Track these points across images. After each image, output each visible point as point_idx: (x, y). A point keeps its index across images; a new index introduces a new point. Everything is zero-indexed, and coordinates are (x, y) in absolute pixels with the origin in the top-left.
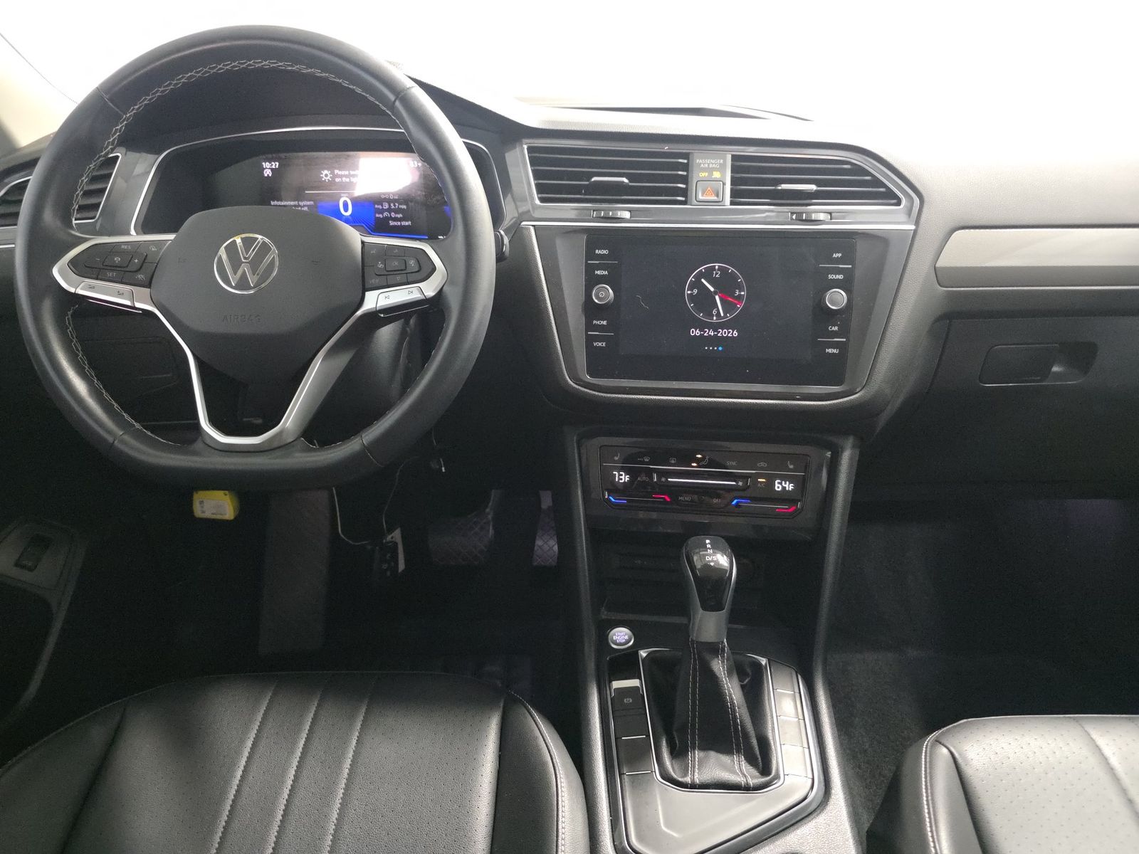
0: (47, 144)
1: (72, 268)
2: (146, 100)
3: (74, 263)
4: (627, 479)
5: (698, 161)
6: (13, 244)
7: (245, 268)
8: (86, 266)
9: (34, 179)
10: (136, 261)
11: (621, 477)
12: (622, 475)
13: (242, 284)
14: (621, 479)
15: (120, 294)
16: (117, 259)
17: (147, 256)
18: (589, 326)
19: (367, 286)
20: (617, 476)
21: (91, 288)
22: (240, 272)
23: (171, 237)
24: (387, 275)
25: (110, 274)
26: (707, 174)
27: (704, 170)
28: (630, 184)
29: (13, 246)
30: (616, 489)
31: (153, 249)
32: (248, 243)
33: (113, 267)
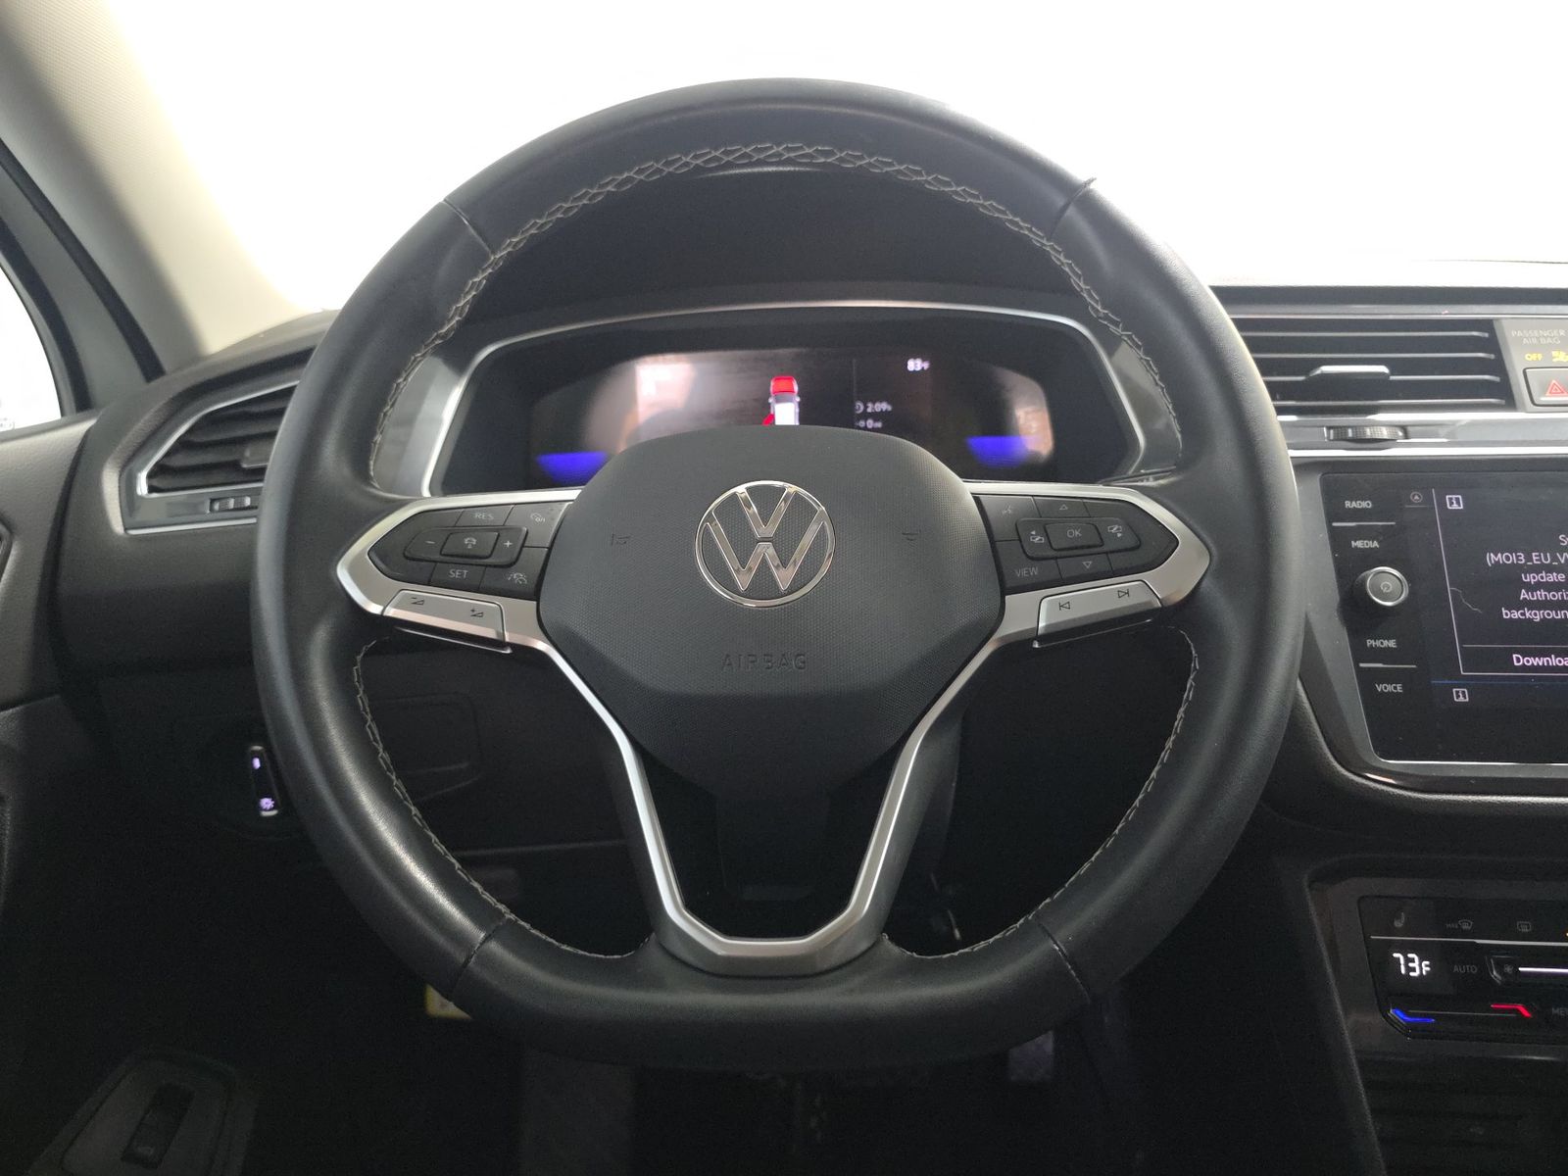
0: (328, 325)
1: (377, 560)
2: (533, 228)
3: (381, 552)
4: (1426, 969)
5: (1513, 333)
6: (255, 517)
7: (767, 550)
8: (407, 558)
9: (304, 385)
10: (508, 544)
11: (1411, 965)
12: (1413, 961)
13: (763, 585)
14: (1414, 970)
15: (476, 615)
16: (470, 542)
17: (527, 532)
18: (1360, 653)
19: (1009, 584)
20: (1402, 961)
21: (417, 604)
22: (754, 563)
23: (571, 494)
24: (1056, 558)
25: (455, 574)
26: (1540, 356)
27: (1533, 349)
28: (1392, 378)
29: (254, 521)
30: (1410, 993)
31: (538, 520)
32: (766, 499)
33: (466, 558)
